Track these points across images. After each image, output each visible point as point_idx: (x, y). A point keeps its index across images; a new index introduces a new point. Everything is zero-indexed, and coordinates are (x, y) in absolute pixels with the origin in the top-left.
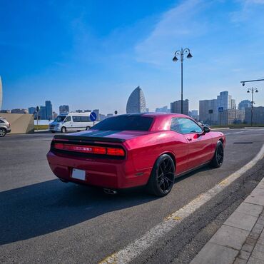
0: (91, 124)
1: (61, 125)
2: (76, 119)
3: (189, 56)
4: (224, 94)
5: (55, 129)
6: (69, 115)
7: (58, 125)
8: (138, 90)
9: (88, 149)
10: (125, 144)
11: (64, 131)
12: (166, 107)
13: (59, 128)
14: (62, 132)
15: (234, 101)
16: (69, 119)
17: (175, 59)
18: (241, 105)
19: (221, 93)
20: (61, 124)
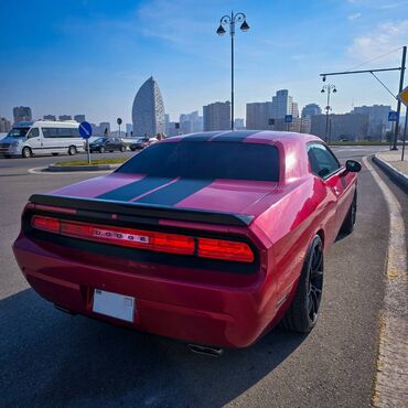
0: (79, 142)
1: (22, 143)
2: (49, 133)
3: (245, 26)
4: (282, 94)
5: (10, 151)
6: (34, 126)
7: (15, 144)
8: (150, 83)
9: (137, 239)
10: (253, 229)
11: (27, 154)
12: (196, 113)
13: (19, 151)
14: (23, 156)
15: (296, 104)
16: (35, 132)
17: (221, 30)
18: (305, 111)
19: (278, 93)
20: (20, 141)
